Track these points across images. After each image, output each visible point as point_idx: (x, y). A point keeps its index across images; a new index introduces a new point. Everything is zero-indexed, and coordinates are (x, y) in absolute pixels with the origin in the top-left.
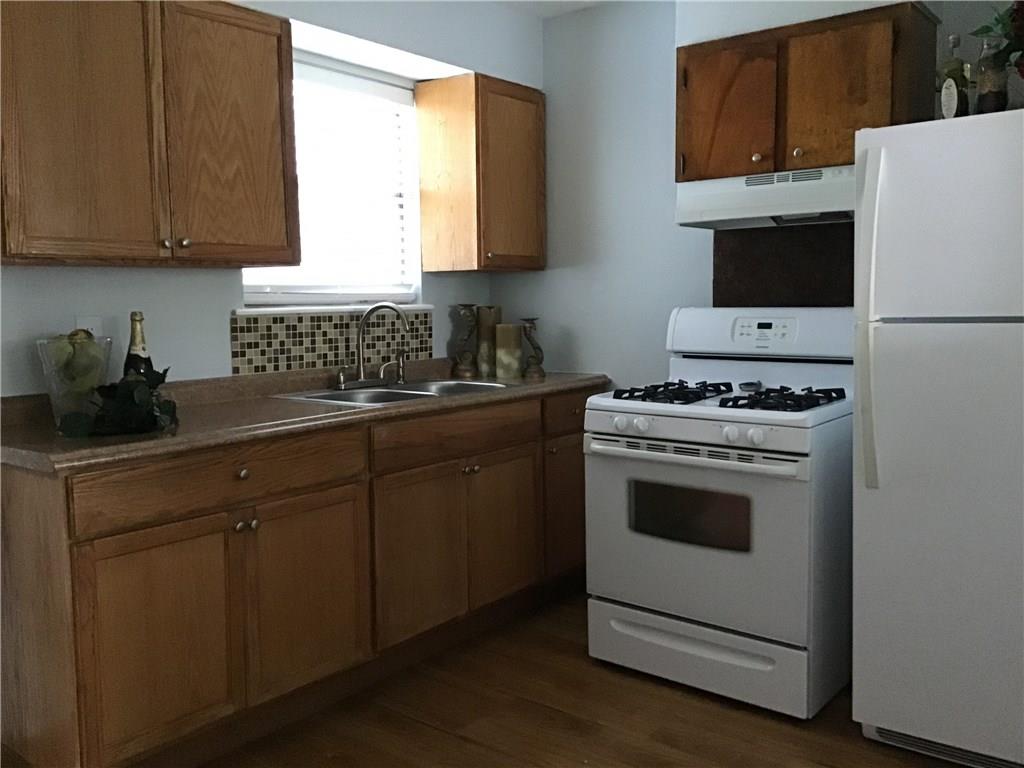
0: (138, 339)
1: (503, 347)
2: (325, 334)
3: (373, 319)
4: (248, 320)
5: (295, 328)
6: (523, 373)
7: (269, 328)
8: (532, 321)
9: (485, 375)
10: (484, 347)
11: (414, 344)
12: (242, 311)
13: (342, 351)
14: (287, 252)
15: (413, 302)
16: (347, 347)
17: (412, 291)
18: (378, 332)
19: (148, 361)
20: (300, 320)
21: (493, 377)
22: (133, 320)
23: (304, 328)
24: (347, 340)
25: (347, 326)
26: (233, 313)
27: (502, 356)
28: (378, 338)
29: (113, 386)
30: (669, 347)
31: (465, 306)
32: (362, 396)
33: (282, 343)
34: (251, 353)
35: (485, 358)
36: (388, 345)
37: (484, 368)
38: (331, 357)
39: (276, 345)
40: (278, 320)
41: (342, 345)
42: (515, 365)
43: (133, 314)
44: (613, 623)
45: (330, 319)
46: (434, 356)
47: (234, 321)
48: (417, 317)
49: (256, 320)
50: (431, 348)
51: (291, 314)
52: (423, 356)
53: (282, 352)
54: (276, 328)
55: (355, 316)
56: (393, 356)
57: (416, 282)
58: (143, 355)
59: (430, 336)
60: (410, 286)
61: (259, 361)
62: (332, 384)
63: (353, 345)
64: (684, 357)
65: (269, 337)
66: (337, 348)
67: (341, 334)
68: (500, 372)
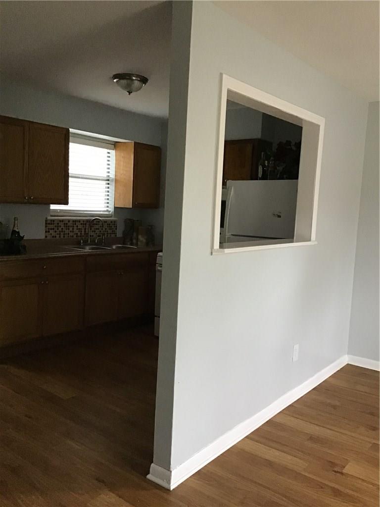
1: (141, 234)
4: (51, 220)
7: (58, 224)
8: (151, 226)
9: (134, 244)
11: (110, 231)
12: (49, 218)
14: (64, 200)
15: (111, 217)
17: (111, 213)
20: (69, 221)
22: (15, 220)
23: (70, 224)
24: (85, 229)
25: (86, 224)
26: (46, 218)
29: (8, 240)
31: (130, 220)
32: (88, 248)
34: (51, 231)
35: (135, 238)
36: (100, 231)
37: (134, 241)
38: (79, 234)
39: (60, 229)
42: (144, 241)
45: (80, 221)
46: (117, 236)
47: (46, 221)
48: (111, 222)
49: (54, 221)
50: (116, 233)
51: (66, 219)
52: (113, 235)
53: (62, 232)
54: (61, 224)
56: (101, 235)
58: (17, 230)
59: (116, 229)
61: (54, 234)
62: (79, 243)
65: (58, 227)
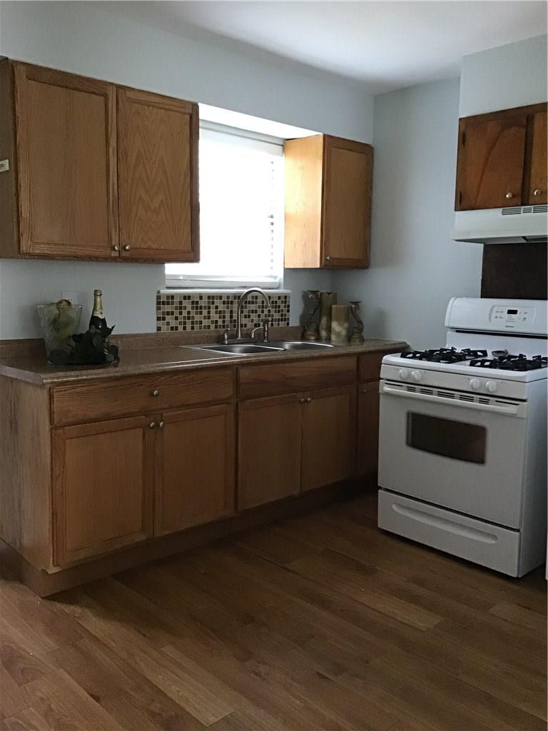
0: (98, 307)
1: (337, 320)
2: (217, 307)
3: (249, 299)
4: (168, 297)
5: (197, 302)
6: (349, 339)
7: (181, 303)
8: (356, 303)
9: (324, 338)
10: (324, 320)
11: (277, 316)
12: (164, 291)
13: (228, 318)
14: (191, 254)
15: (278, 288)
16: (231, 317)
17: (277, 280)
18: (253, 307)
19: (103, 321)
20: (201, 298)
21: (328, 340)
22: (96, 295)
23: (203, 303)
24: (231, 312)
25: (232, 303)
26: (159, 292)
27: (335, 326)
28: (252, 312)
29: (81, 335)
30: (446, 324)
31: (313, 292)
32: (238, 349)
33: (189, 313)
34: (168, 318)
35: (324, 327)
36: (259, 316)
37: (324, 334)
38: (220, 323)
39: (185, 313)
40: (187, 297)
41: (228, 315)
42: (344, 333)
43: (96, 291)
44: (394, 507)
45: (221, 298)
46: (290, 325)
47: (158, 297)
48: (279, 298)
49: (173, 297)
50: (288, 319)
51: (196, 294)
52: (282, 324)
53: (189, 318)
54: (185, 303)
55: (237, 296)
56: (261, 323)
57: (280, 275)
58: (101, 317)
59: (288, 311)
60: (276, 277)
61: (173, 323)
62: (220, 340)
63: (235, 315)
64: (457, 331)
65: (181, 308)
66: (224, 317)
67: (228, 308)
68: (333, 337)
